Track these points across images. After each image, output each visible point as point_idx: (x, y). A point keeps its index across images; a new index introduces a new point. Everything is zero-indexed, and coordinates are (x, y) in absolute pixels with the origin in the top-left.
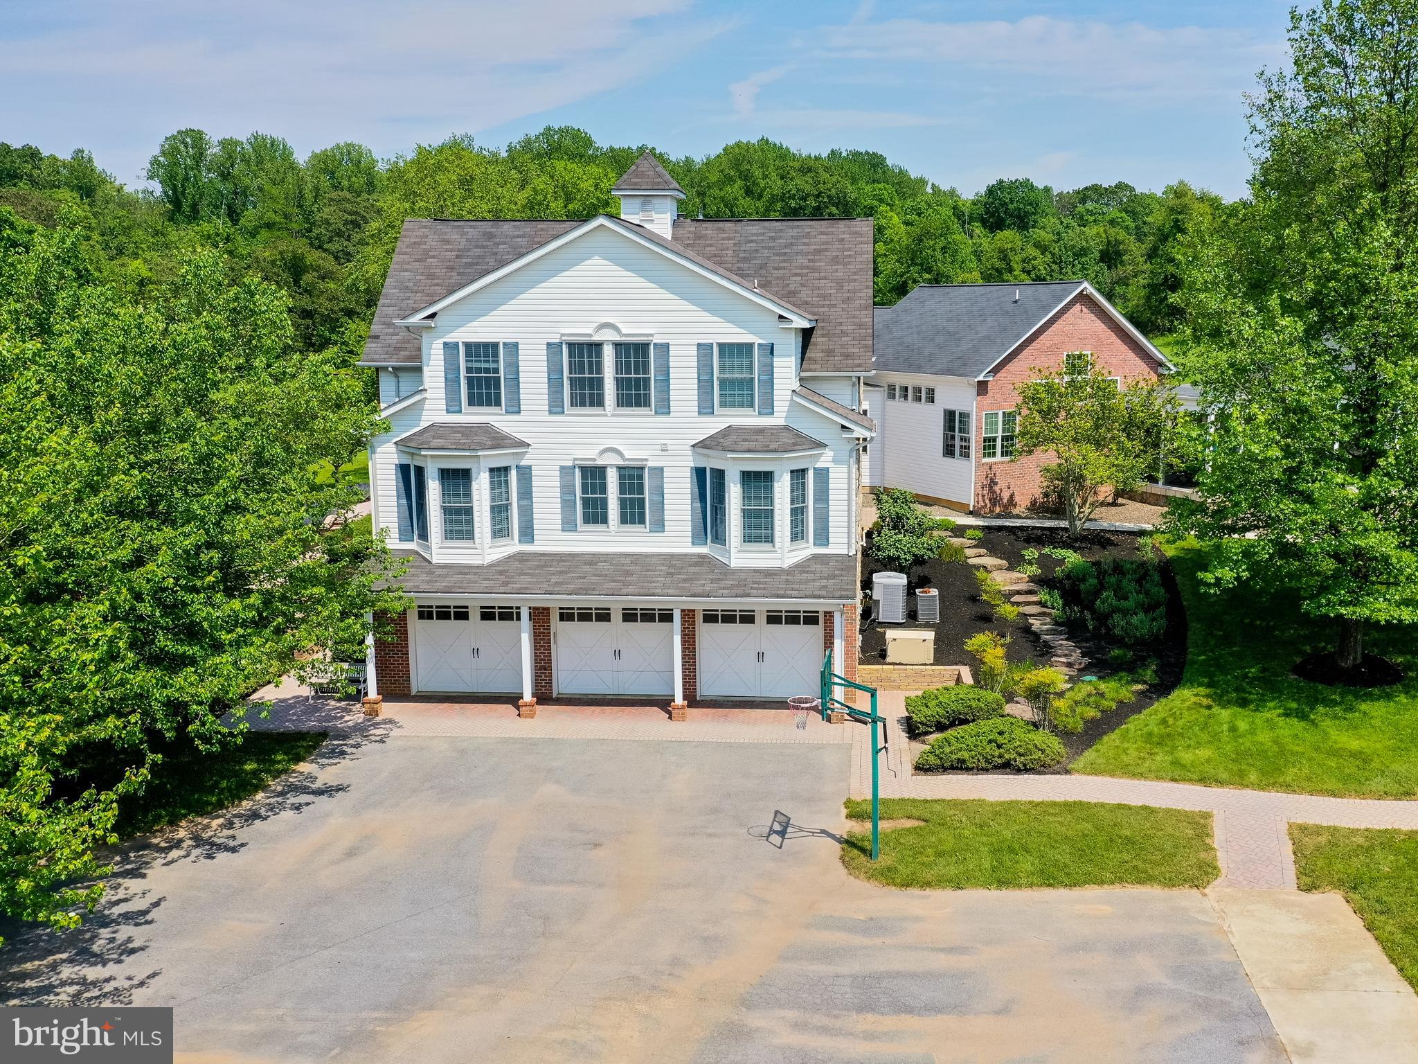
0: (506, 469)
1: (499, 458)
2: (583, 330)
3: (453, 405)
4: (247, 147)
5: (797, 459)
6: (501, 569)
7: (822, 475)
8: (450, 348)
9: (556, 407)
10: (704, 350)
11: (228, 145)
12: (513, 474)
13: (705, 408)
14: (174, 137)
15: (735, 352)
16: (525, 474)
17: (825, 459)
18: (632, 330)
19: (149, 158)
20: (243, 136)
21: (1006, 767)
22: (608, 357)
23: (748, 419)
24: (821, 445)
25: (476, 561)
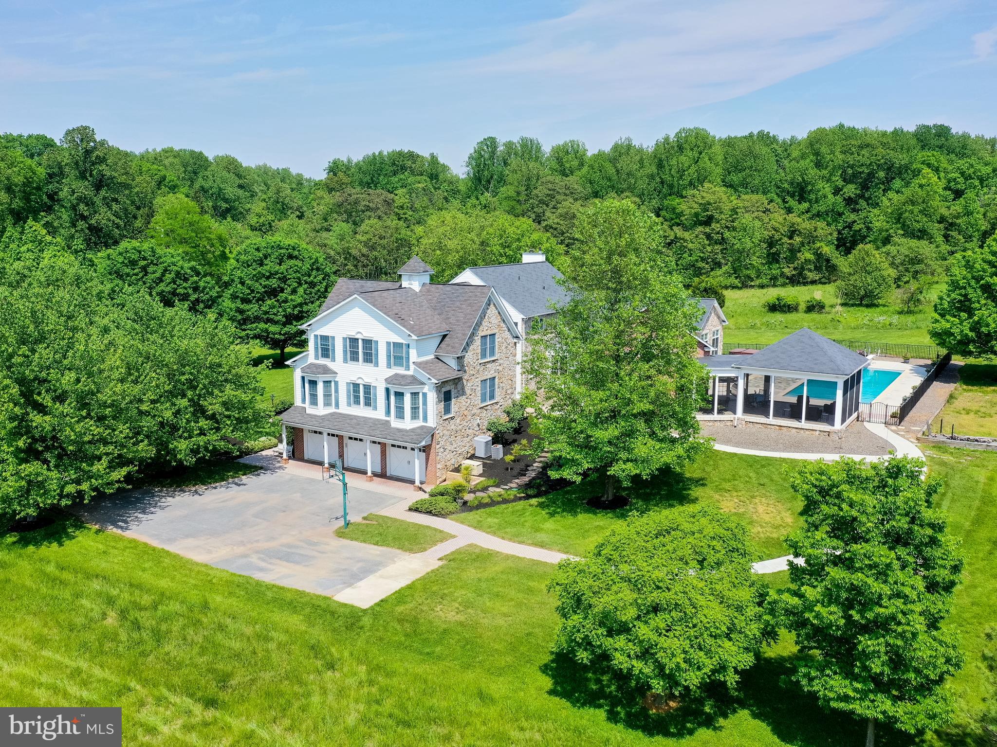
0: (330, 382)
1: (327, 377)
2: (353, 334)
3: (317, 357)
4: (518, 145)
5: (415, 388)
6: (323, 418)
7: (425, 395)
8: (316, 336)
9: (345, 361)
10: (388, 344)
11: (509, 145)
12: (333, 383)
13: (389, 366)
14: (482, 142)
15: (397, 345)
16: (336, 383)
17: (426, 389)
18: (367, 335)
19: (468, 155)
20: (515, 139)
21: (429, 513)
22: (360, 343)
23: (401, 371)
24: (423, 384)
25: (318, 414)
